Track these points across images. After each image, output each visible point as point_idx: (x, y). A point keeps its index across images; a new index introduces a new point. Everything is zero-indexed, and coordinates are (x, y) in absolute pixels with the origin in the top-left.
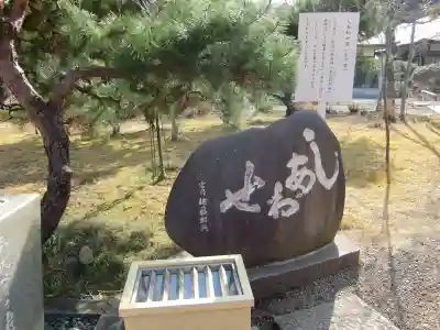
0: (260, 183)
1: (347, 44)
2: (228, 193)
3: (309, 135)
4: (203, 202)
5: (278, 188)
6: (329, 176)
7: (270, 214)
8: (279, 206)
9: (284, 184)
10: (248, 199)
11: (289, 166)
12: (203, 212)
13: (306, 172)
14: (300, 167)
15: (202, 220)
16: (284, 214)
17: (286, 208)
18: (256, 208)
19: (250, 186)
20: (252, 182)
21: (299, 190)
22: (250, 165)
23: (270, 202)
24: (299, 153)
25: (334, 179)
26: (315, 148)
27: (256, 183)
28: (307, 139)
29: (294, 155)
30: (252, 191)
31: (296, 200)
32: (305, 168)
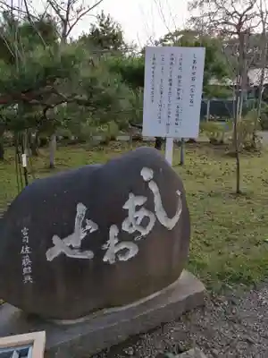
0: (92, 227)
1: (194, 79)
2: (56, 239)
3: (146, 174)
4: (25, 250)
5: (113, 231)
6: (170, 215)
7: (105, 260)
8: (116, 251)
9: (120, 227)
10: (79, 244)
11: (125, 207)
12: (26, 261)
13: (143, 213)
14: (138, 208)
15: (25, 270)
16: (121, 259)
17: (124, 252)
18: (89, 255)
19: (82, 230)
20: (84, 225)
21: (137, 233)
22: (81, 209)
23: (105, 247)
24: (136, 195)
25: (176, 218)
26: (154, 188)
27: (88, 227)
28: (145, 178)
29: (131, 196)
30: (83, 236)
31: (135, 242)
32: (143, 209)
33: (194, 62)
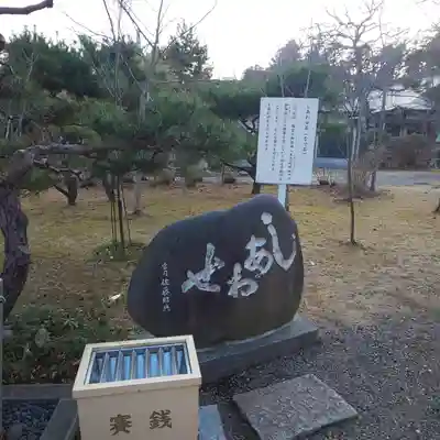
0: (220, 265)
1: (307, 128)
2: (190, 274)
3: (267, 219)
4: (165, 282)
5: (237, 269)
6: (286, 258)
7: (230, 293)
8: (239, 287)
9: (243, 266)
10: (208, 279)
11: (248, 247)
12: (165, 292)
13: (262, 254)
14: (258, 249)
15: (164, 300)
16: (243, 294)
17: (245, 288)
18: (217, 288)
19: (211, 266)
20: (213, 262)
21: (257, 271)
22: (210, 247)
23: (230, 282)
24: (258, 236)
25: (291, 261)
26: (272, 231)
27: (216, 264)
28: (265, 222)
29: (253, 238)
30: (212, 271)
31: (256, 280)
32: (263, 250)
33: (308, 112)
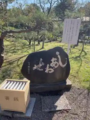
1: (77, 28)
2: (35, 65)
4: (29, 67)
7: (46, 72)
9: (50, 65)
11: (51, 61)
15: (28, 71)
17: (50, 71)
18: (42, 70)
21: (54, 67)
22: (41, 59)
23: (46, 69)
26: (59, 57)
28: (57, 54)
29: (53, 58)
30: (41, 65)
32: (56, 62)
33: (78, 23)
